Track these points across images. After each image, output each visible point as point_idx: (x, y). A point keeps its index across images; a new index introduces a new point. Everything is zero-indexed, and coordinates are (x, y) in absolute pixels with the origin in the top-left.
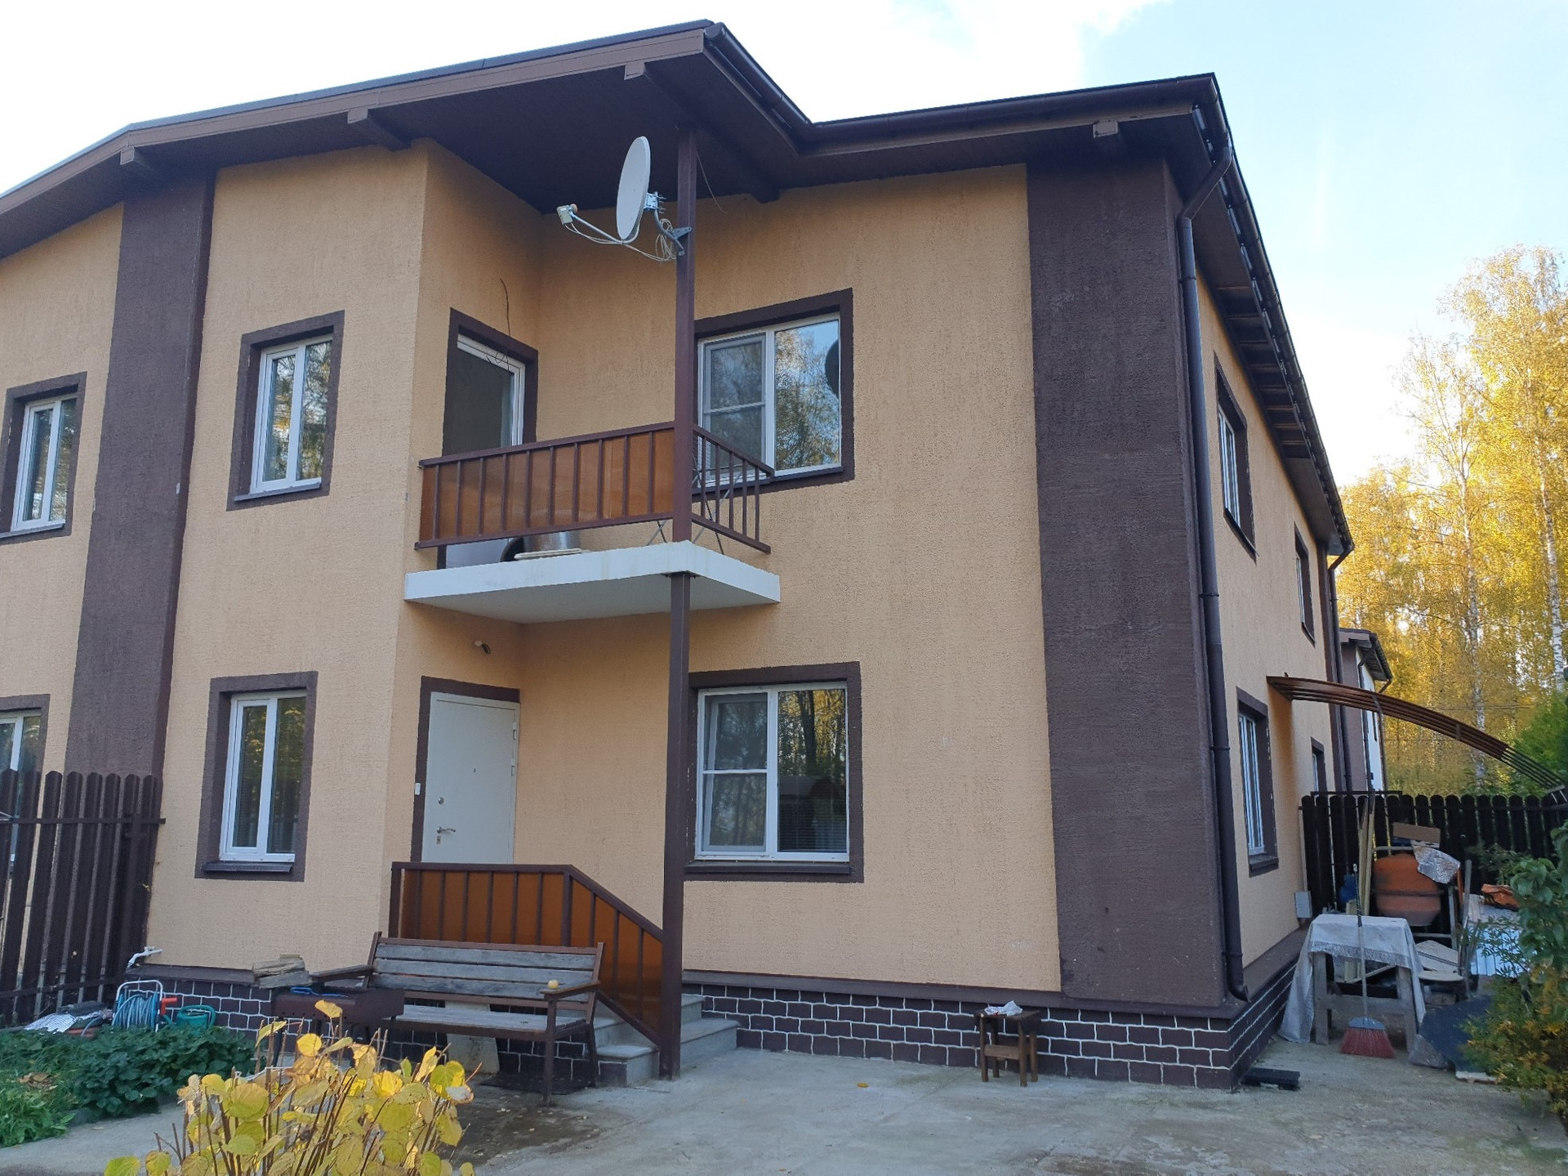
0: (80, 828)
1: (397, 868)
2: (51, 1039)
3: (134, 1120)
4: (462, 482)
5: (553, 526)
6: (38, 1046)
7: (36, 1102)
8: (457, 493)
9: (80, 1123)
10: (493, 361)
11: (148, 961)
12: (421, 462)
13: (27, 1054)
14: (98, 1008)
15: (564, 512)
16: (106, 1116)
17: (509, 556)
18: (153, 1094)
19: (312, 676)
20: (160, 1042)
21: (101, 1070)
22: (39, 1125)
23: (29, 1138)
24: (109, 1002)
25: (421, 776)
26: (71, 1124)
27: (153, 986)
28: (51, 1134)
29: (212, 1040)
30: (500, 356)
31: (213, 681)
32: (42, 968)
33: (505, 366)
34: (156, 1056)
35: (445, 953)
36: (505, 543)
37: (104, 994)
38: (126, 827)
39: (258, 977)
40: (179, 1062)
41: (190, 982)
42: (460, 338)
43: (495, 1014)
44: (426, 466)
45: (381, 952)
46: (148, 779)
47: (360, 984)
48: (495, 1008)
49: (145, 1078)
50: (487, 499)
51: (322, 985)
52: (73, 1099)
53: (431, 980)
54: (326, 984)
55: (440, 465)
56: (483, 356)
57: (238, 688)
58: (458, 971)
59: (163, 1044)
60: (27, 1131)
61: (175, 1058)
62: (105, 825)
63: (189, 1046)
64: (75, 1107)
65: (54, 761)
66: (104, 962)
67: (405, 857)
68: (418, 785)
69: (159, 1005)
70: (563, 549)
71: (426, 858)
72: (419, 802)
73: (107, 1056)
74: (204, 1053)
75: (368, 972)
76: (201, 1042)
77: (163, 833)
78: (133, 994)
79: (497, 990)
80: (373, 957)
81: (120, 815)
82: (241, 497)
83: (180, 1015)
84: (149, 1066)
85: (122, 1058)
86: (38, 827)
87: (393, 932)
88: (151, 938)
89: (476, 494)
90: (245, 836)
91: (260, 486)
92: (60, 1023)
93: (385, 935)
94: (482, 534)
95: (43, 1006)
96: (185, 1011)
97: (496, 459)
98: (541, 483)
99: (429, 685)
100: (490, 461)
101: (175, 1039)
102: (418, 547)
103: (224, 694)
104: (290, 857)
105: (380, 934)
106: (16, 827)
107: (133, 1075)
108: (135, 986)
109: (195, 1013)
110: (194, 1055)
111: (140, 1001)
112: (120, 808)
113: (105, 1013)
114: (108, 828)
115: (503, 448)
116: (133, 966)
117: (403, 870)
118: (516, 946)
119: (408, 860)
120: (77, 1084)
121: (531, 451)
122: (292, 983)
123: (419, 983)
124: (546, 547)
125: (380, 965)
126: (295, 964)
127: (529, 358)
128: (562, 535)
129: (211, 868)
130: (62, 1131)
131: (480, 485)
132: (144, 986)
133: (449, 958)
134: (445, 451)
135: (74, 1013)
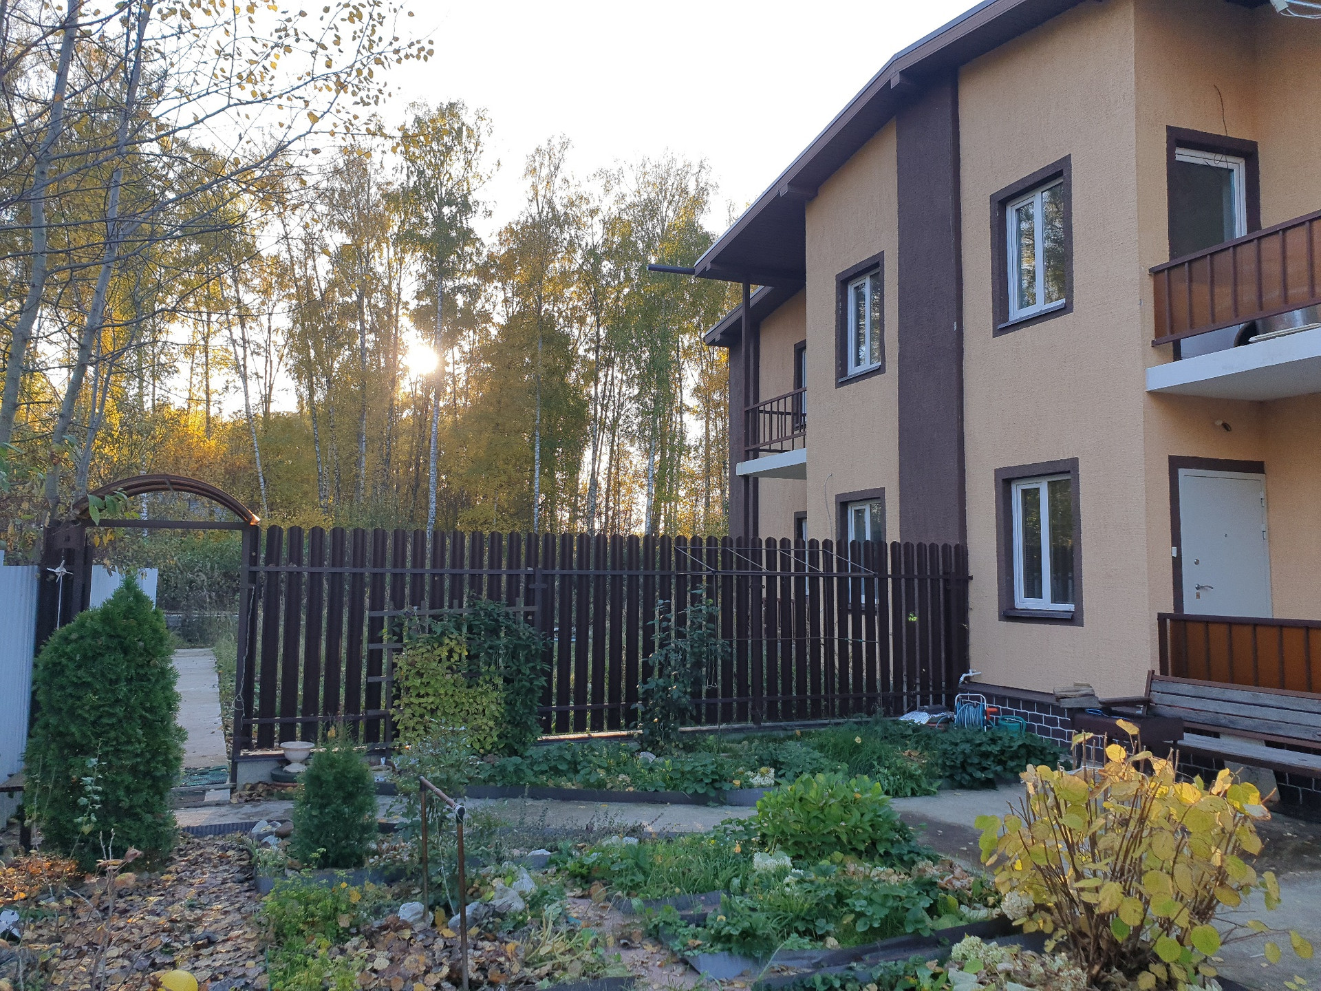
0: (916, 581)
1: (1162, 618)
2: (917, 728)
3: (981, 793)
4: (1191, 280)
5: (1288, 305)
6: (910, 732)
7: (916, 770)
8: (1187, 292)
9: (945, 789)
10: (1212, 163)
11: (973, 680)
12: (1151, 270)
13: (904, 737)
14: (944, 710)
15: (1299, 290)
16: (961, 786)
17: (1243, 340)
18: (991, 776)
19: (1074, 461)
20: (991, 740)
21: (954, 753)
22: (919, 786)
23: (914, 794)
24: (951, 707)
25: (1176, 540)
26: (939, 788)
27: (978, 699)
28: (927, 793)
29: (1028, 742)
30: (1219, 157)
31: (996, 471)
32: (905, 679)
33: (1223, 165)
34: (989, 749)
35: (1215, 692)
36: (1236, 330)
37: (946, 700)
38: (946, 581)
39: (1059, 699)
40: (1007, 755)
41: (1005, 698)
42: (1178, 151)
43: (1271, 749)
44: (1156, 272)
45: (1155, 687)
46: (957, 547)
47: (1140, 712)
48: (1269, 744)
49: (985, 764)
50: (1217, 290)
51: (1110, 709)
52: (938, 771)
53: (1205, 714)
54: (1113, 709)
55: (1169, 269)
56: (1201, 162)
57: (1016, 476)
58: (1229, 708)
59: (993, 741)
60: (912, 789)
61: (1002, 752)
62: (932, 580)
63: (1012, 744)
64: (940, 777)
65: (893, 534)
66: (943, 678)
67: (1170, 610)
68: (1175, 549)
69: (985, 713)
70: (1300, 325)
71: (1188, 610)
72: (1177, 563)
73: (956, 744)
74: (1023, 751)
75: (1146, 702)
76: (1020, 743)
77: (972, 586)
78: (965, 703)
79: (1270, 728)
80: (1149, 690)
81: (941, 573)
82: (1003, 325)
83: (1000, 721)
84: (986, 755)
85: (967, 748)
86: (890, 580)
87: (1164, 670)
88: (973, 663)
89: (1206, 289)
90: (1033, 589)
91: (1016, 314)
92: (922, 718)
93: (1158, 673)
94: (1215, 323)
95: (908, 705)
96: (1003, 719)
97: (1223, 254)
98: (1272, 268)
99: (1176, 463)
100: (1216, 257)
101: (1001, 738)
102: (1154, 344)
103: (1005, 480)
104: (1070, 607)
105: (1153, 672)
106: (876, 580)
107: (976, 761)
108: (966, 697)
109: (1011, 722)
110: (1016, 752)
111: (972, 708)
112: (941, 568)
113: (949, 715)
114: (935, 581)
115: (1227, 242)
116: (963, 683)
117: (1168, 621)
118: (1286, 692)
119: (1172, 611)
120: (940, 761)
121: (1259, 239)
122: (1084, 705)
123: (1193, 716)
124: (1281, 326)
125: (1156, 698)
126: (1085, 691)
127: (1248, 152)
128: (1298, 313)
129: (1010, 614)
130: (935, 793)
131: (1209, 280)
132: (972, 698)
133: (1220, 697)
134: (1172, 256)
135: (929, 712)
